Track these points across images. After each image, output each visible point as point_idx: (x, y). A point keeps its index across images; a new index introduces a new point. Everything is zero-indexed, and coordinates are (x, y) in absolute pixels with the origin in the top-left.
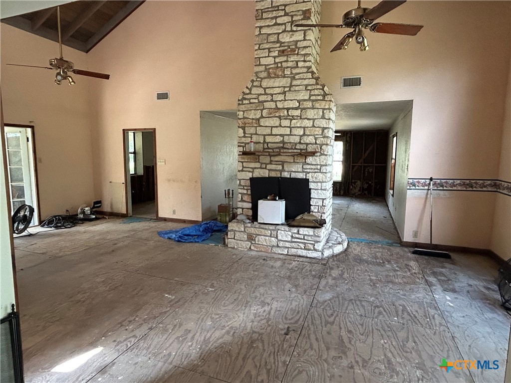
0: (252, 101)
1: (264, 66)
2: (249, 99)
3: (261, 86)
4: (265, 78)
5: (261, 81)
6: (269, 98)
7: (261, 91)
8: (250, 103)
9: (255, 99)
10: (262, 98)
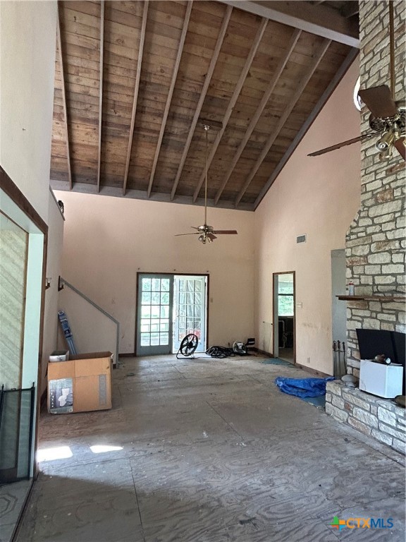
0: (360, 235)
1: (370, 193)
2: (357, 233)
3: (368, 217)
4: (372, 206)
5: (368, 211)
6: (378, 229)
7: (369, 222)
8: (358, 238)
9: (362, 232)
10: (370, 230)
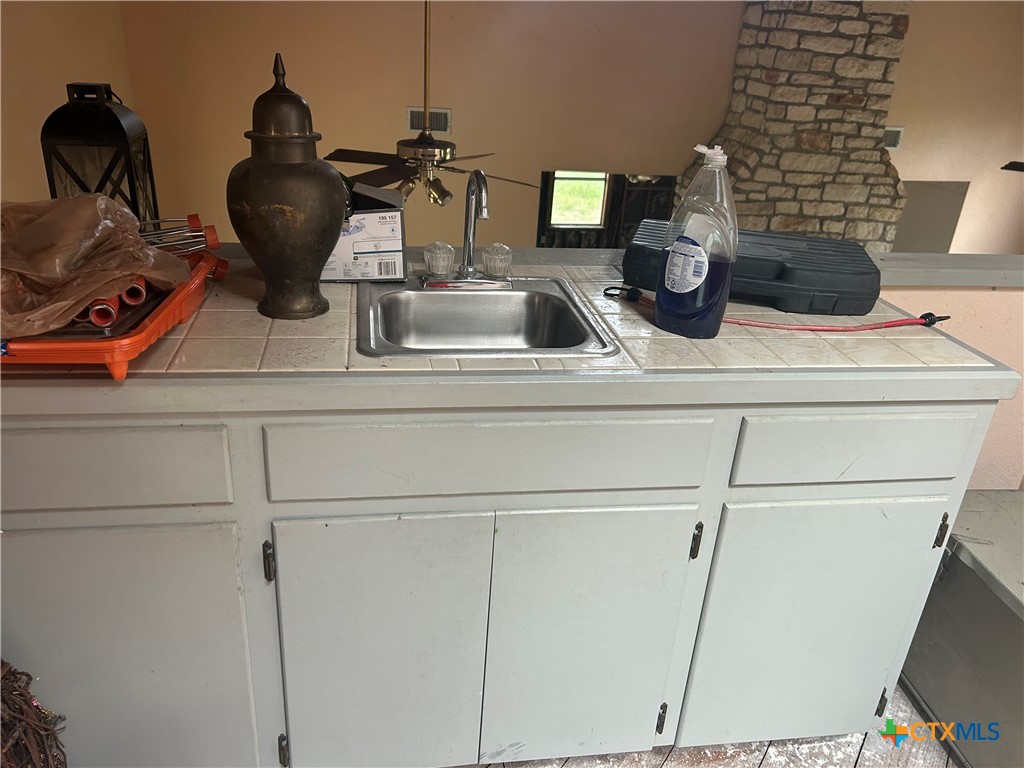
0: (753, 196)
1: (792, 125)
2: (748, 193)
3: (777, 166)
4: (789, 150)
5: (780, 157)
6: (790, 194)
7: (776, 176)
8: (748, 201)
9: (761, 192)
